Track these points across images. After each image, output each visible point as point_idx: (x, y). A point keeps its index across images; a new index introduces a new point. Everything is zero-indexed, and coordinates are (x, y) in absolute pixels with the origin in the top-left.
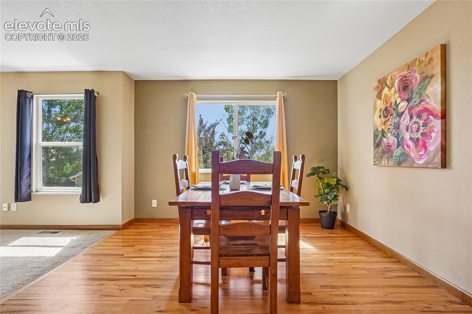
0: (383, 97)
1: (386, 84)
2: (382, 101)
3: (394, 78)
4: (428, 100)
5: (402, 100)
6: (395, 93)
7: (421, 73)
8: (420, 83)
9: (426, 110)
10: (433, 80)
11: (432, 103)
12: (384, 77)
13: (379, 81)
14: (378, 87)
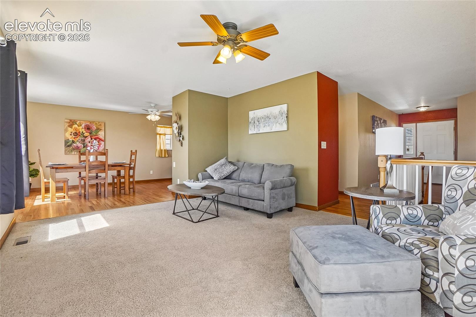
0: (73, 128)
1: (76, 124)
3: (82, 123)
4: (99, 135)
5: (86, 132)
6: (82, 128)
7: (97, 127)
8: (96, 130)
9: (98, 138)
10: (101, 131)
11: (101, 137)
12: (74, 120)
13: (71, 120)
14: (69, 122)
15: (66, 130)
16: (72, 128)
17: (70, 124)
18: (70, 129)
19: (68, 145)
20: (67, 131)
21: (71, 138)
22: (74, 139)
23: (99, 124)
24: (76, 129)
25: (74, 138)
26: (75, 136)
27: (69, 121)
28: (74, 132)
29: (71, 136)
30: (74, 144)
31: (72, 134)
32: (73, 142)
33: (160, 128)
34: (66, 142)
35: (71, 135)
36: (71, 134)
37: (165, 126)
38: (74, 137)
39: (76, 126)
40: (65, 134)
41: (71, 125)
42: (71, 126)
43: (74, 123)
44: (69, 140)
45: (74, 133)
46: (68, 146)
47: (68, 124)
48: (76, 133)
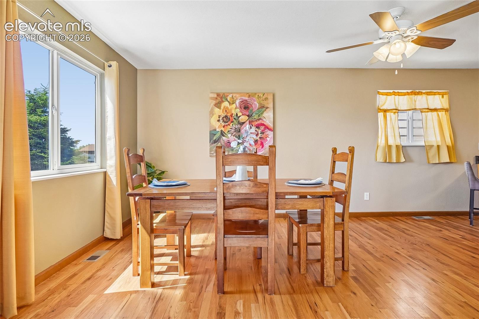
0: (222, 108)
1: (227, 100)
2: (222, 110)
3: (235, 98)
4: (264, 120)
5: (243, 115)
6: (236, 108)
7: (260, 104)
8: (258, 109)
9: (263, 125)
10: (268, 110)
11: (268, 122)
12: (224, 94)
13: (218, 95)
14: (216, 98)
15: (212, 113)
16: (219, 108)
17: (217, 101)
18: (218, 112)
19: (214, 139)
20: (213, 115)
21: (218, 126)
22: (223, 129)
23: (264, 97)
24: (226, 110)
25: (224, 127)
26: (225, 122)
27: (215, 96)
28: (223, 115)
29: (218, 124)
30: (223, 137)
31: (221, 119)
32: (222, 134)
33: (385, 96)
34: (212, 134)
35: (219, 121)
36: (218, 119)
37: (396, 91)
38: (223, 124)
39: (226, 104)
40: (210, 119)
41: (218, 103)
42: (218, 105)
43: (224, 100)
44: (216, 130)
45: (224, 117)
46: (215, 142)
47: (214, 102)
48: (226, 117)
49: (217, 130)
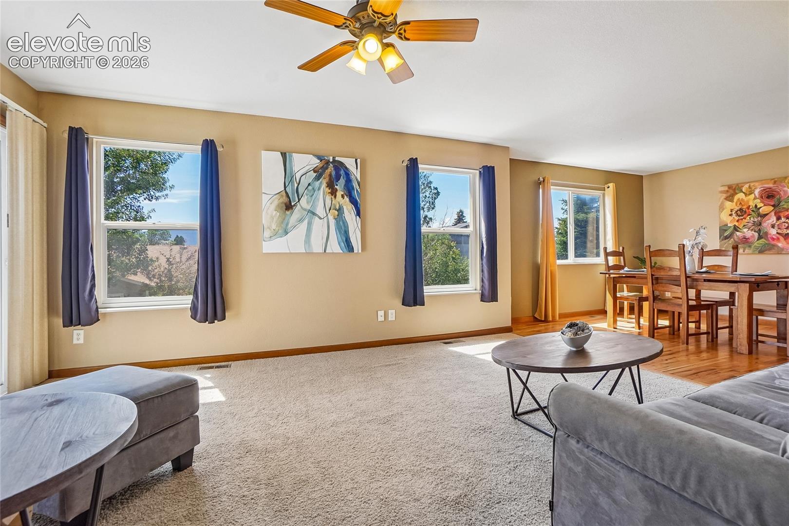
0: (735, 200)
1: (741, 191)
2: (735, 203)
3: (753, 188)
5: (765, 205)
6: (755, 199)
12: (737, 185)
13: (730, 187)
14: (727, 191)
15: (722, 208)
16: (732, 201)
17: (729, 194)
18: (729, 205)
19: (725, 235)
20: (723, 209)
21: (730, 222)
22: (737, 224)
24: (740, 202)
25: (738, 221)
26: (739, 216)
27: (726, 189)
28: (737, 208)
29: (731, 218)
30: (737, 233)
31: (733, 213)
32: (736, 229)
34: (723, 229)
35: (731, 215)
36: (730, 213)
38: (737, 218)
39: (740, 196)
40: (720, 214)
41: (730, 196)
42: (730, 198)
43: (737, 191)
44: (727, 225)
45: (738, 211)
46: (726, 238)
47: (724, 196)
48: (741, 210)
49: (729, 225)
